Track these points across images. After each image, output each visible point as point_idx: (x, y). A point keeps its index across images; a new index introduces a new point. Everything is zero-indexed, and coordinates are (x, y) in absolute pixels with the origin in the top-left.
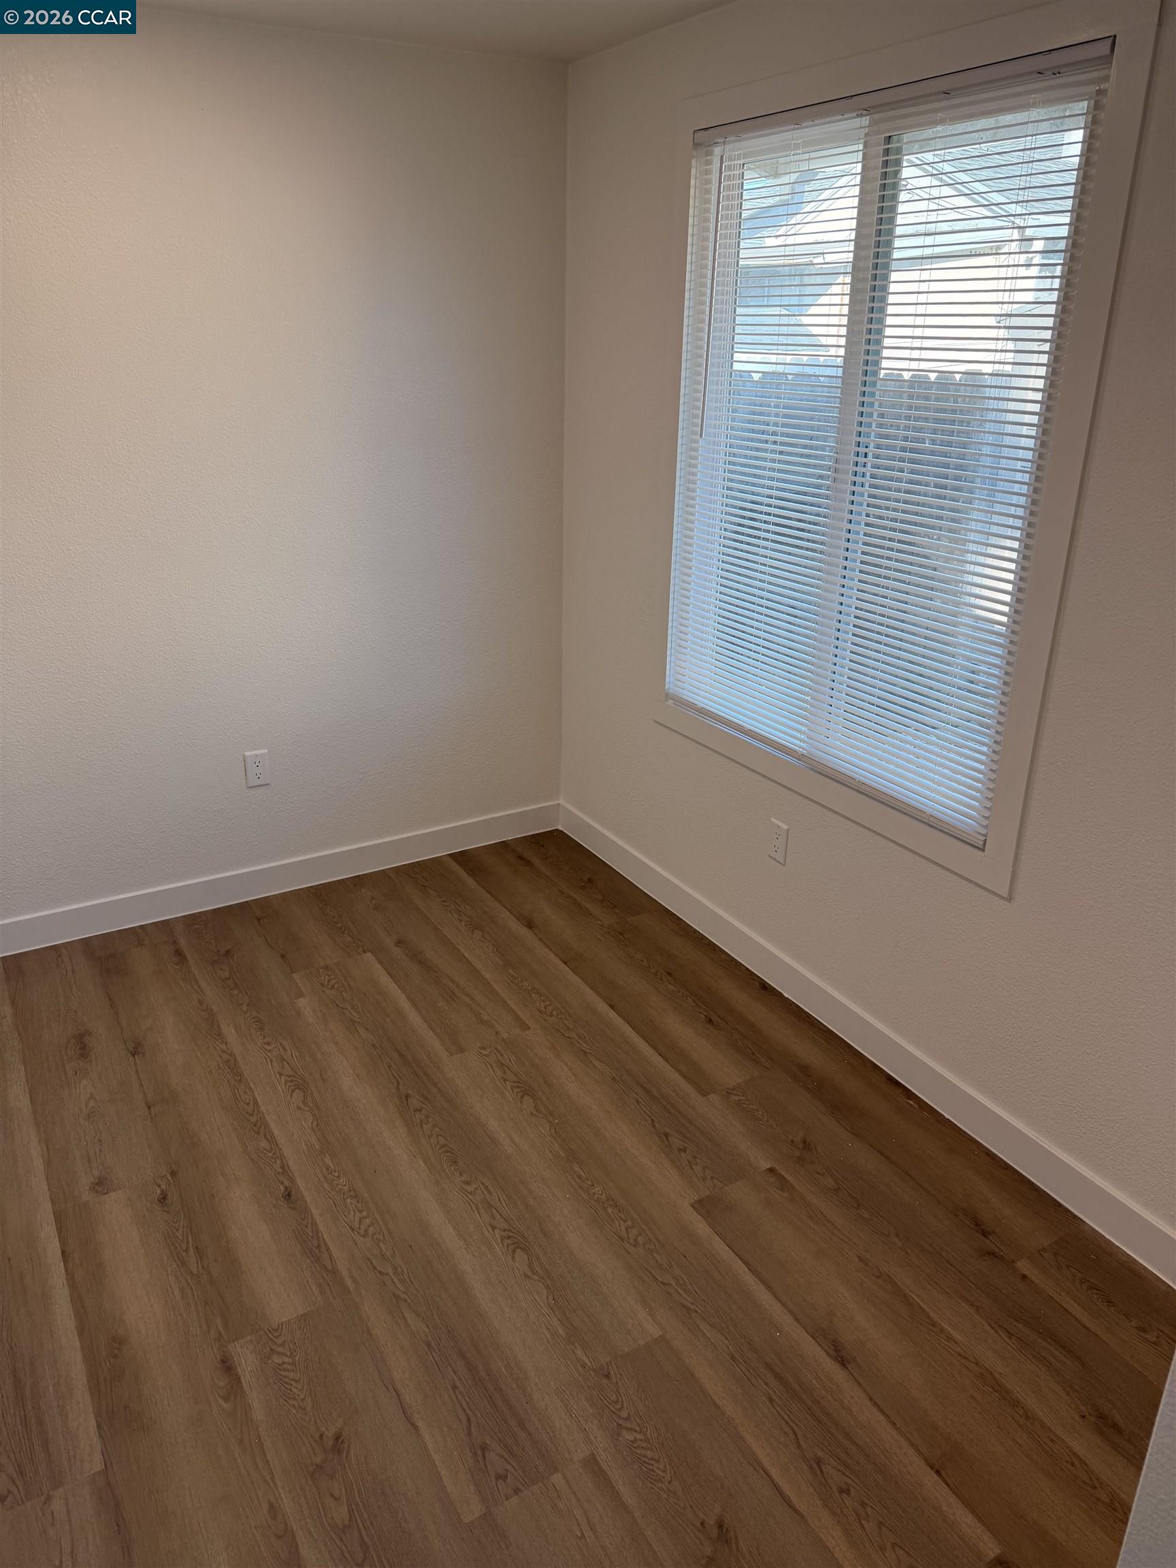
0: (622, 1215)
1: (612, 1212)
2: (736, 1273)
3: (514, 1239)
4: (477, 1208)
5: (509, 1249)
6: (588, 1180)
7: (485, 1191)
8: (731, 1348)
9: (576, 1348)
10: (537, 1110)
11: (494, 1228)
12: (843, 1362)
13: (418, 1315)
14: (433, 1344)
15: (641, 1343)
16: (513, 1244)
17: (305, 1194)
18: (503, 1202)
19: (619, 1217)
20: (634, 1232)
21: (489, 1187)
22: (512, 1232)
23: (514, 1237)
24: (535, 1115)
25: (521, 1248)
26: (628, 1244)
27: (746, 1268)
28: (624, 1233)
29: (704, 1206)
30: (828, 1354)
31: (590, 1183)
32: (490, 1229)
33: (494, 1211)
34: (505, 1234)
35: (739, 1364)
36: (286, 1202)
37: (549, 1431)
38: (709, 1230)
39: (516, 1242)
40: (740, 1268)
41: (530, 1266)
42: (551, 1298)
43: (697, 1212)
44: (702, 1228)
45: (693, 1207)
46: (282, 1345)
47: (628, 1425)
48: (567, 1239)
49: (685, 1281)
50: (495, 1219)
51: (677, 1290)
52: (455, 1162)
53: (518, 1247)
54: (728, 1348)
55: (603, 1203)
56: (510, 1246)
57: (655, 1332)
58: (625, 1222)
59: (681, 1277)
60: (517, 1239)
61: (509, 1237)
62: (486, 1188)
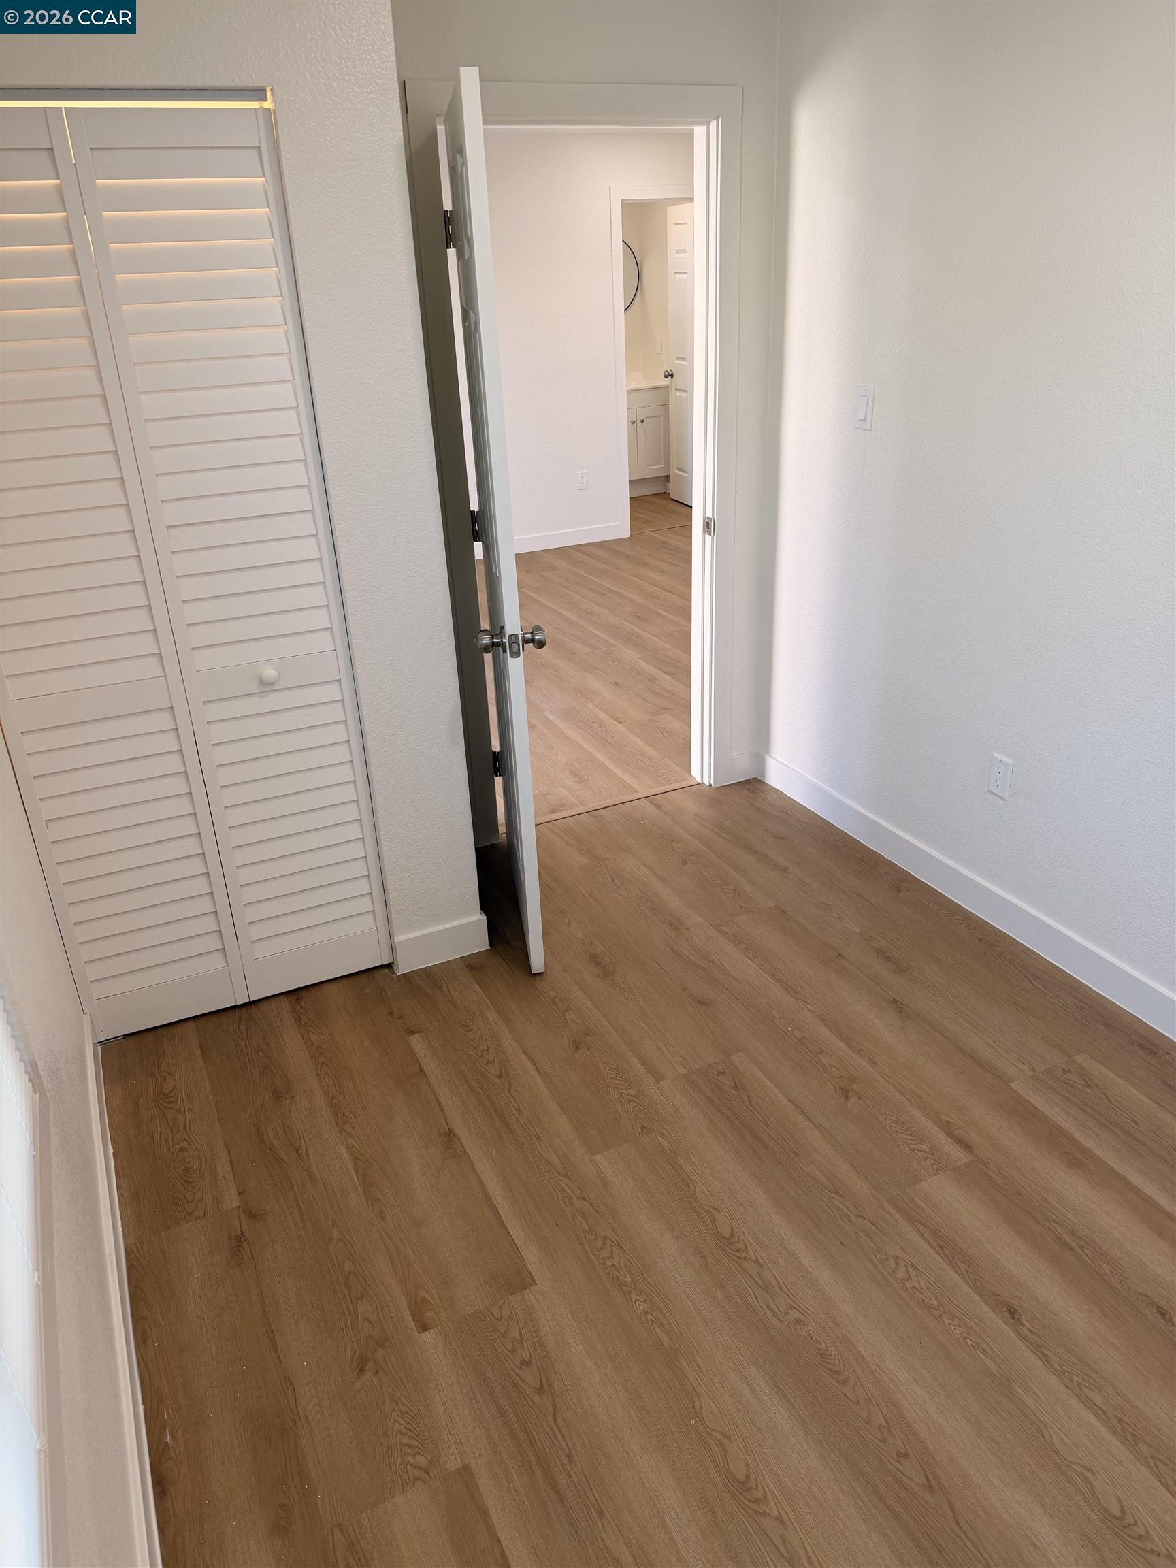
0: (616, 1273)
1: (626, 1277)
2: (511, 1208)
3: (733, 1248)
4: (780, 1287)
5: (737, 1237)
6: (651, 1320)
7: (776, 1310)
8: (538, 1145)
9: (669, 1148)
10: (721, 1444)
11: (757, 1262)
12: (450, 1134)
13: (814, 1178)
14: (793, 1155)
15: (612, 1150)
16: (733, 1243)
17: (992, 1315)
18: (752, 1294)
19: (618, 1271)
20: (604, 1254)
21: (771, 1315)
22: (737, 1256)
23: (733, 1250)
24: (726, 1436)
25: (726, 1238)
26: (613, 1239)
27: (500, 1211)
28: (616, 1251)
29: (519, 1280)
30: (459, 1140)
31: (650, 1317)
32: (761, 1260)
33: (761, 1283)
34: (744, 1255)
35: (535, 1133)
36: (1010, 1305)
37: (690, 1096)
38: (524, 1252)
39: (729, 1244)
40: (506, 1212)
41: (714, 1220)
42: (692, 1187)
43: (531, 1274)
44: (531, 1257)
45: (533, 1280)
46: (925, 1158)
47: (630, 1098)
48: (677, 1247)
49: (563, 1201)
50: (758, 1273)
51: (572, 1192)
52: (822, 1354)
53: (727, 1239)
54: (540, 1145)
55: (635, 1290)
56: (737, 1241)
57: (600, 1159)
58: (613, 1265)
59: (566, 1205)
60: (730, 1249)
61: (739, 1250)
62: (774, 1314)
